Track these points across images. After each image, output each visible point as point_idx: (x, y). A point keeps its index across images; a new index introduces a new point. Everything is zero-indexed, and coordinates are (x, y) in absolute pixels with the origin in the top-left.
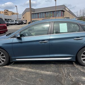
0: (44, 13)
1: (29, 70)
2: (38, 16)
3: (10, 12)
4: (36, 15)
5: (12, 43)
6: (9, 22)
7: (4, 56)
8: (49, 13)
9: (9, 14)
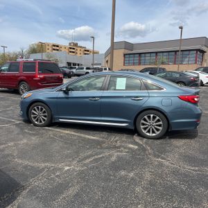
0: (154, 54)
1: (73, 133)
2: (140, 60)
3: (81, 47)
4: (136, 58)
5: (57, 98)
6: (74, 70)
7: (46, 114)
8: (165, 54)
9: (78, 52)
